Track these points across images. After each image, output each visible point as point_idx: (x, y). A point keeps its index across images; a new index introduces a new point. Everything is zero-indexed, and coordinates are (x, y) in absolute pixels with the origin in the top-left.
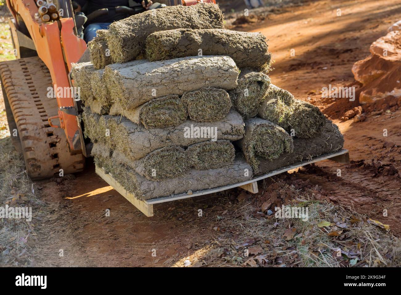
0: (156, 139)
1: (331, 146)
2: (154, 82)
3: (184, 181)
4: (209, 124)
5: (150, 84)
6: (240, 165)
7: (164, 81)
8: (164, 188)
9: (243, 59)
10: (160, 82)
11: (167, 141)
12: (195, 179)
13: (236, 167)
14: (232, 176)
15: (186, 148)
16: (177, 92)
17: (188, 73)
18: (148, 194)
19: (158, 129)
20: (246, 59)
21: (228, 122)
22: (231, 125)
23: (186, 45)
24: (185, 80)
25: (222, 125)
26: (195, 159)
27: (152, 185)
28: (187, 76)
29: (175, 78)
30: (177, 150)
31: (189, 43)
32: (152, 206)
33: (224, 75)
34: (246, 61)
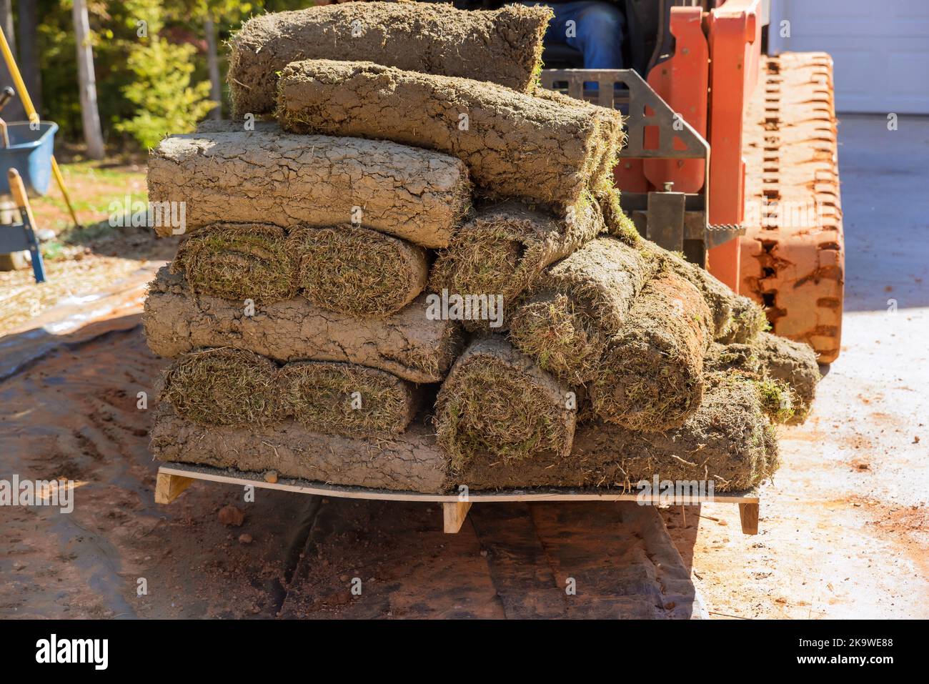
0: (203, 322)
1: (705, 472)
2: (222, 183)
3: (262, 446)
4: (348, 321)
5: (211, 184)
6: (417, 447)
7: (247, 185)
8: (208, 447)
9: (500, 174)
10: (236, 184)
11: (231, 335)
12: (291, 448)
13: (404, 449)
14: (387, 469)
15: (280, 364)
16: (281, 219)
17: (314, 178)
18: (169, 450)
19: (219, 301)
20: (510, 176)
21: (400, 328)
22: (406, 340)
23: (348, 106)
24: (303, 196)
25: (382, 333)
26: (294, 397)
27: (182, 431)
28: (308, 186)
29: (276, 184)
30: (253, 364)
31: (355, 102)
32: (169, 480)
33: (410, 206)
34: (512, 181)
